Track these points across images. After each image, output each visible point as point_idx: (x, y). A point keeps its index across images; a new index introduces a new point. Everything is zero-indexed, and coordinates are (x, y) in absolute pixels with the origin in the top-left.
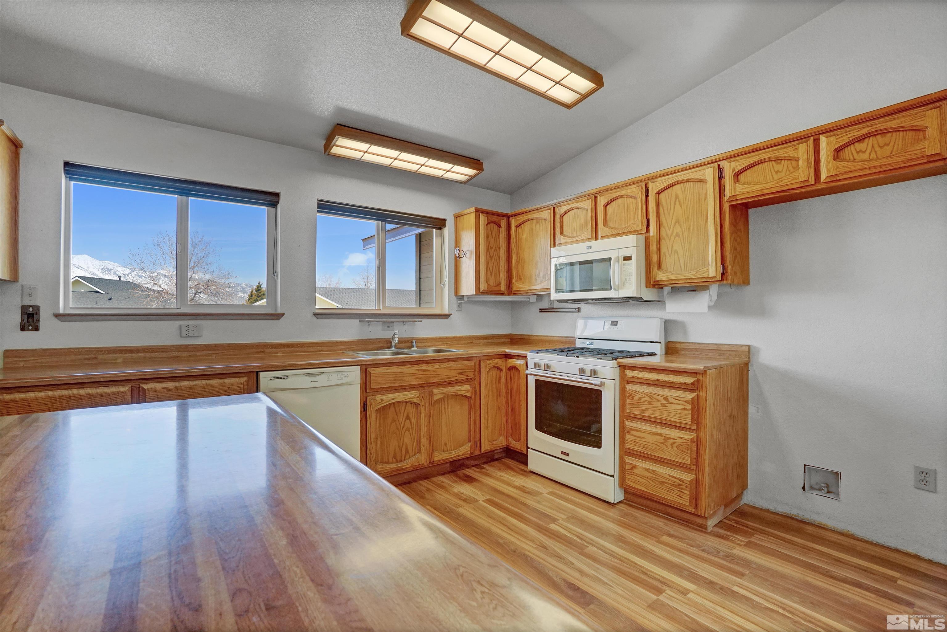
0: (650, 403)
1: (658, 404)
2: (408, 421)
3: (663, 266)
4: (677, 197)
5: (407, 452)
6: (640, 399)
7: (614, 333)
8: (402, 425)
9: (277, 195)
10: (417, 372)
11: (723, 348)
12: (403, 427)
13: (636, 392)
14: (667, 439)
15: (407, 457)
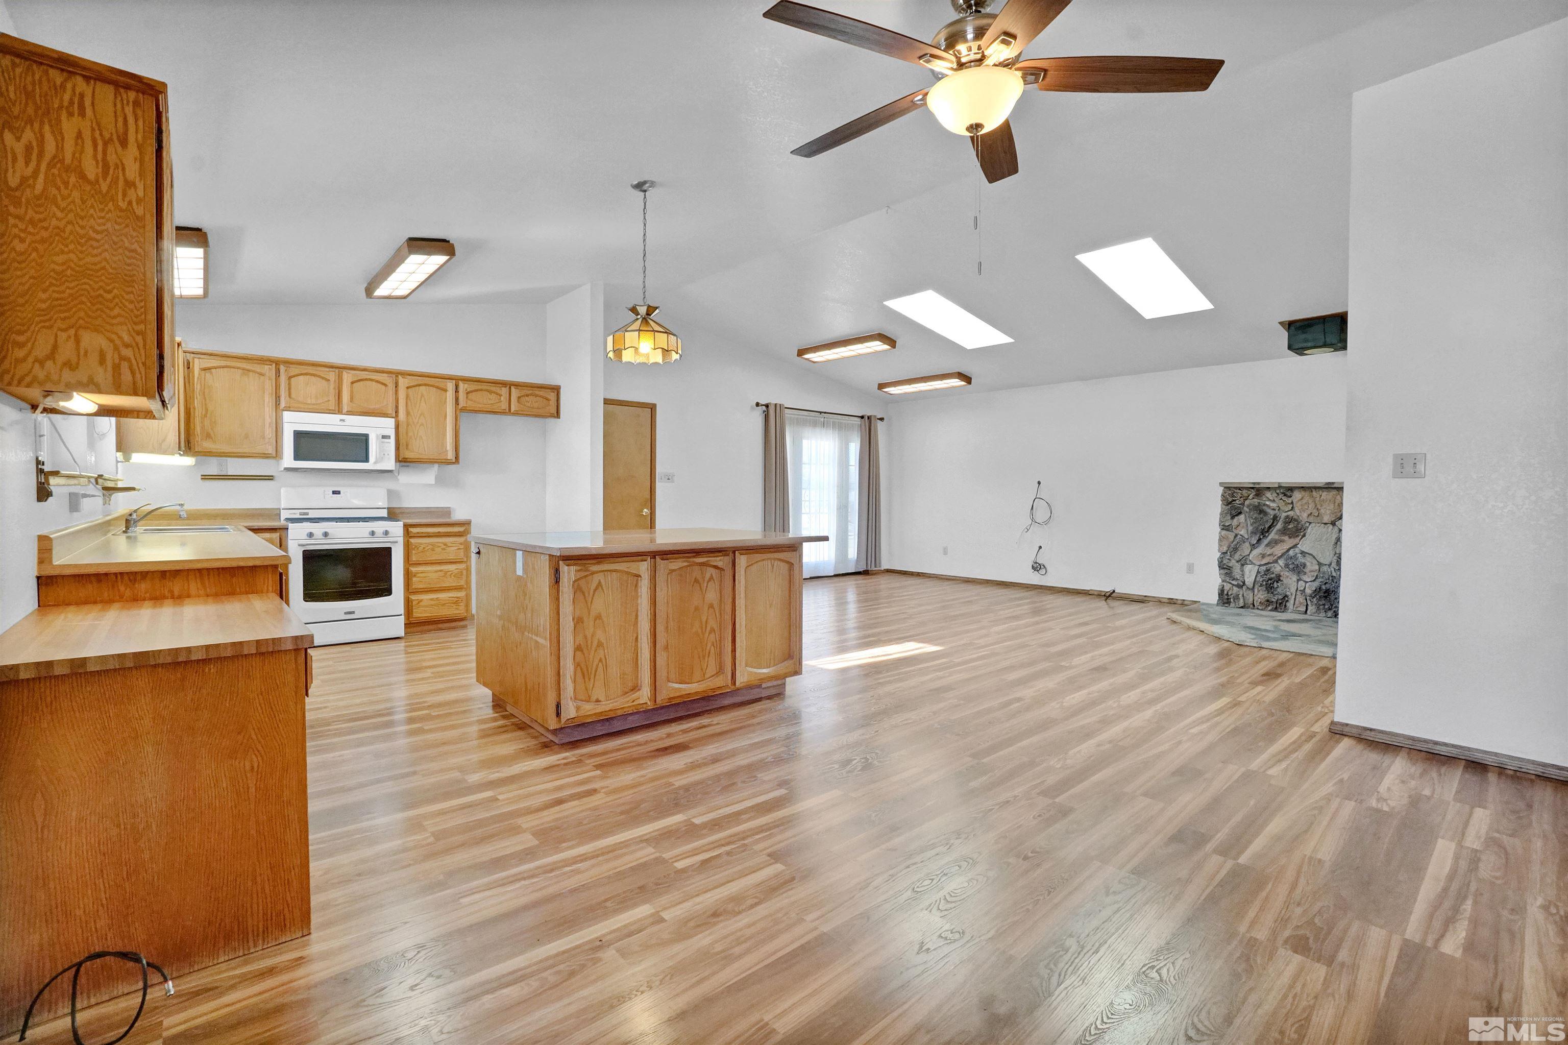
0: (433, 550)
1: (440, 549)
3: (410, 447)
4: (422, 396)
6: (424, 548)
7: (336, 501)
11: (433, 510)
13: (421, 544)
14: (446, 573)
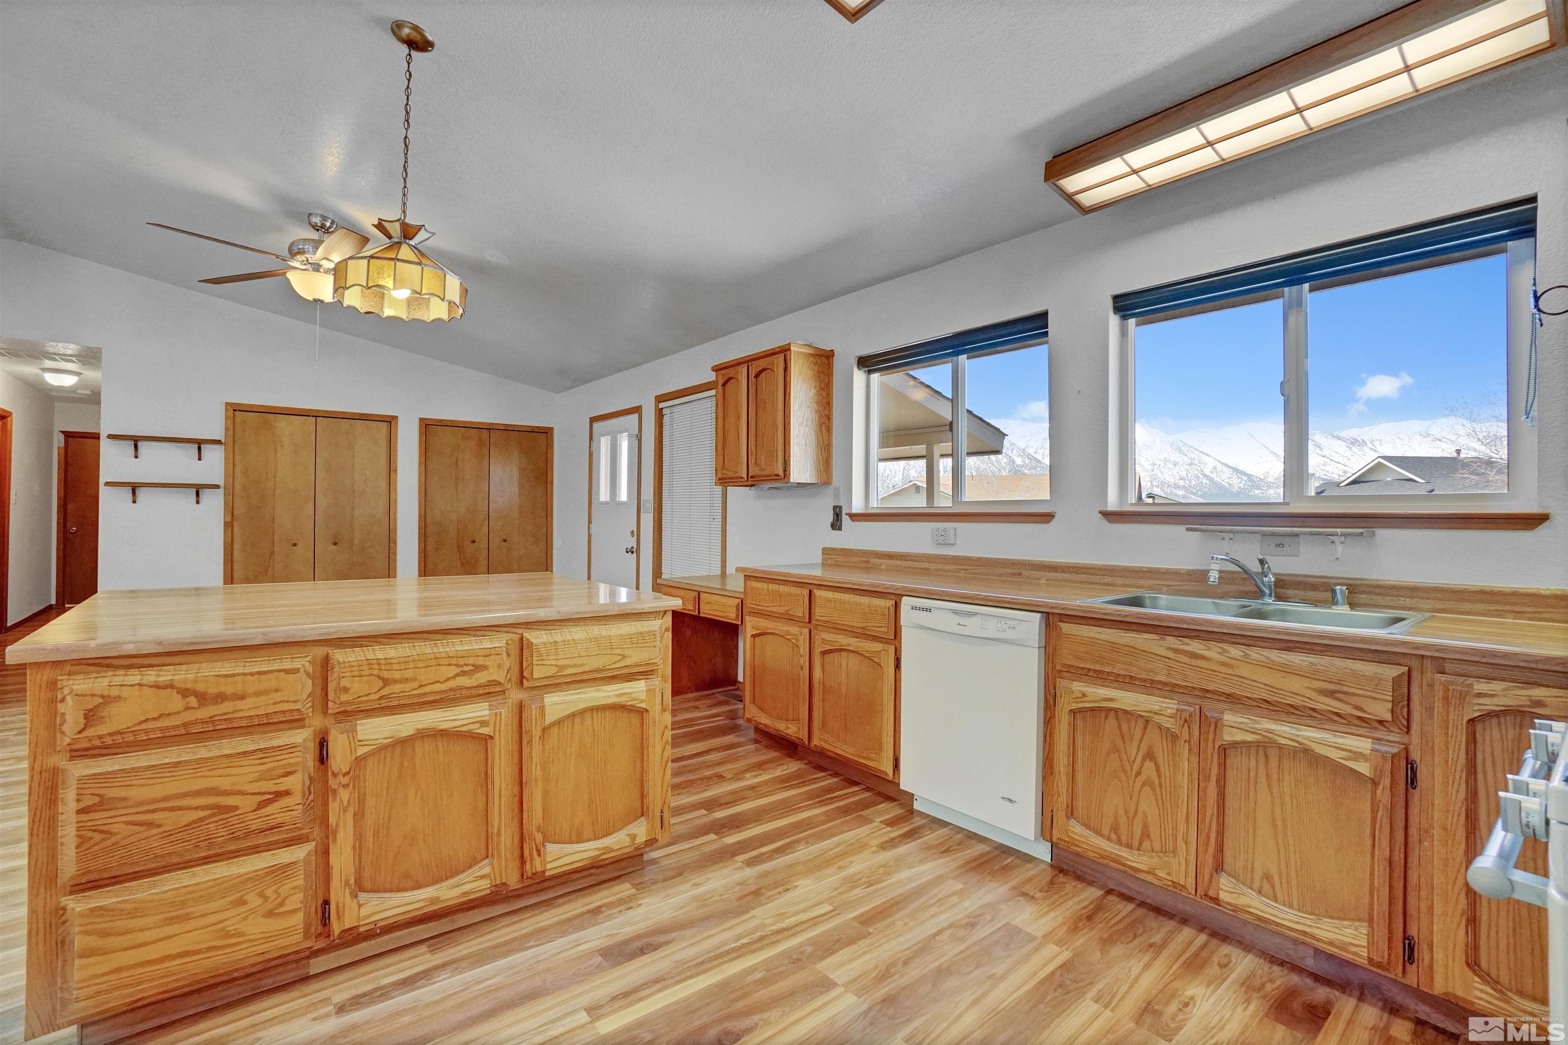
2: (1149, 765)
5: (1146, 834)
10: (1170, 654)
15: (1146, 845)
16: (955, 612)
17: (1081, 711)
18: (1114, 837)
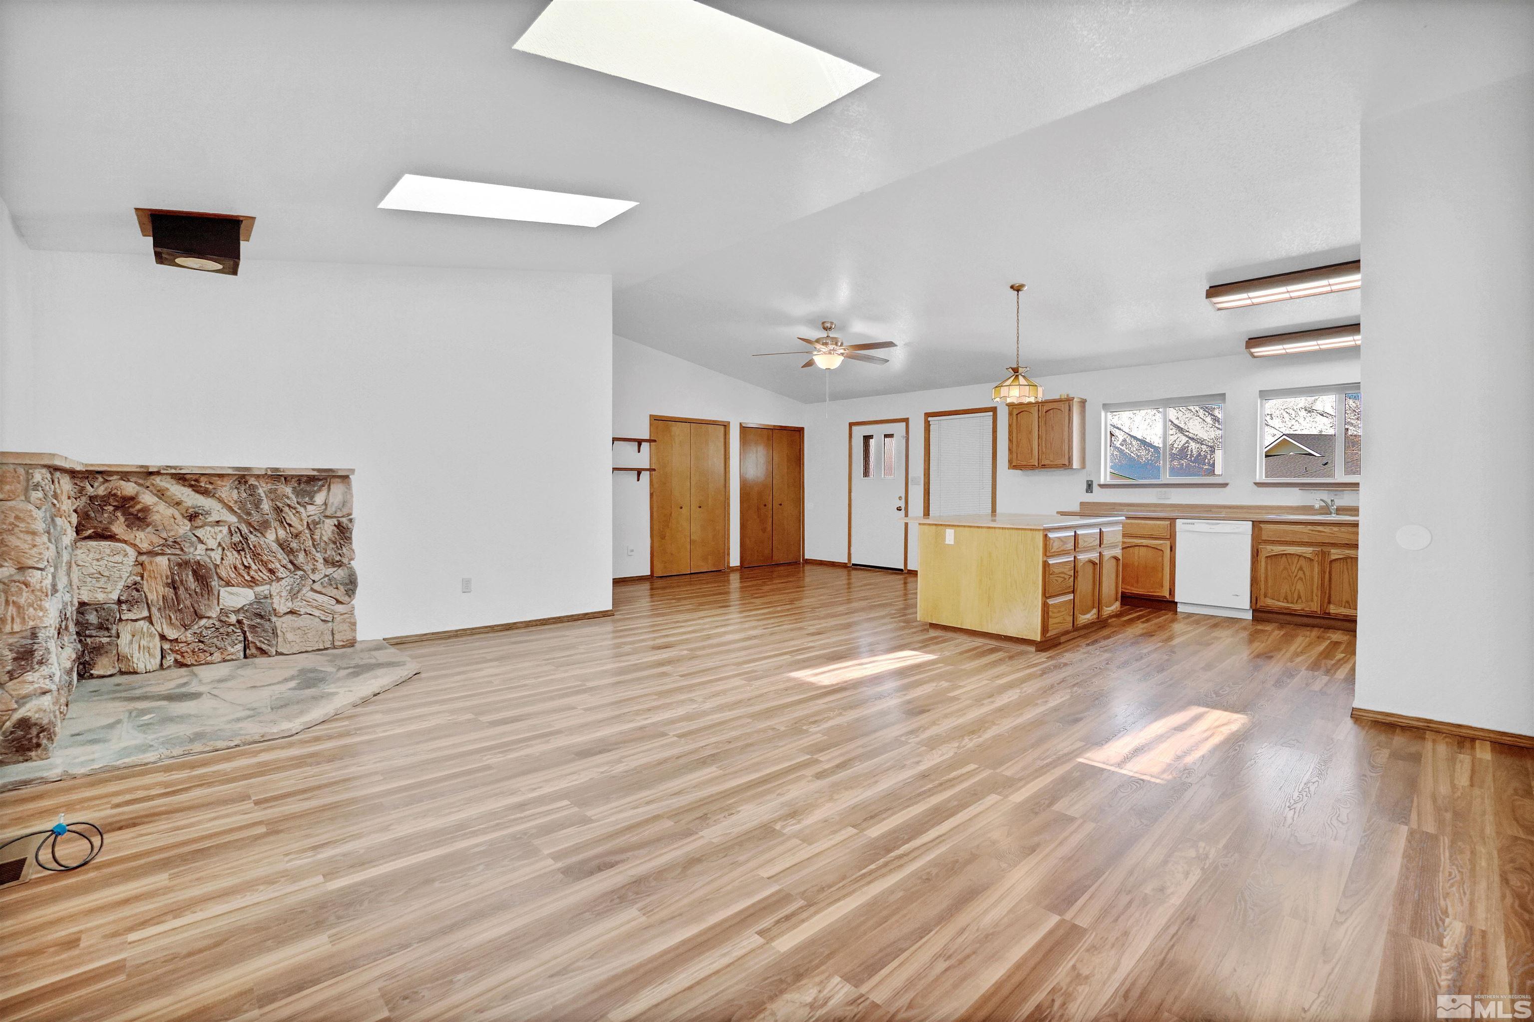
2: (1301, 573)
5: (1299, 597)
8: (1295, 574)
9: (1224, 394)
10: (1310, 532)
12: (1296, 576)
15: (1300, 601)
16: (1208, 523)
17: (1269, 557)
18: (1285, 601)
